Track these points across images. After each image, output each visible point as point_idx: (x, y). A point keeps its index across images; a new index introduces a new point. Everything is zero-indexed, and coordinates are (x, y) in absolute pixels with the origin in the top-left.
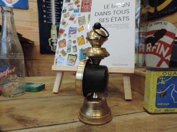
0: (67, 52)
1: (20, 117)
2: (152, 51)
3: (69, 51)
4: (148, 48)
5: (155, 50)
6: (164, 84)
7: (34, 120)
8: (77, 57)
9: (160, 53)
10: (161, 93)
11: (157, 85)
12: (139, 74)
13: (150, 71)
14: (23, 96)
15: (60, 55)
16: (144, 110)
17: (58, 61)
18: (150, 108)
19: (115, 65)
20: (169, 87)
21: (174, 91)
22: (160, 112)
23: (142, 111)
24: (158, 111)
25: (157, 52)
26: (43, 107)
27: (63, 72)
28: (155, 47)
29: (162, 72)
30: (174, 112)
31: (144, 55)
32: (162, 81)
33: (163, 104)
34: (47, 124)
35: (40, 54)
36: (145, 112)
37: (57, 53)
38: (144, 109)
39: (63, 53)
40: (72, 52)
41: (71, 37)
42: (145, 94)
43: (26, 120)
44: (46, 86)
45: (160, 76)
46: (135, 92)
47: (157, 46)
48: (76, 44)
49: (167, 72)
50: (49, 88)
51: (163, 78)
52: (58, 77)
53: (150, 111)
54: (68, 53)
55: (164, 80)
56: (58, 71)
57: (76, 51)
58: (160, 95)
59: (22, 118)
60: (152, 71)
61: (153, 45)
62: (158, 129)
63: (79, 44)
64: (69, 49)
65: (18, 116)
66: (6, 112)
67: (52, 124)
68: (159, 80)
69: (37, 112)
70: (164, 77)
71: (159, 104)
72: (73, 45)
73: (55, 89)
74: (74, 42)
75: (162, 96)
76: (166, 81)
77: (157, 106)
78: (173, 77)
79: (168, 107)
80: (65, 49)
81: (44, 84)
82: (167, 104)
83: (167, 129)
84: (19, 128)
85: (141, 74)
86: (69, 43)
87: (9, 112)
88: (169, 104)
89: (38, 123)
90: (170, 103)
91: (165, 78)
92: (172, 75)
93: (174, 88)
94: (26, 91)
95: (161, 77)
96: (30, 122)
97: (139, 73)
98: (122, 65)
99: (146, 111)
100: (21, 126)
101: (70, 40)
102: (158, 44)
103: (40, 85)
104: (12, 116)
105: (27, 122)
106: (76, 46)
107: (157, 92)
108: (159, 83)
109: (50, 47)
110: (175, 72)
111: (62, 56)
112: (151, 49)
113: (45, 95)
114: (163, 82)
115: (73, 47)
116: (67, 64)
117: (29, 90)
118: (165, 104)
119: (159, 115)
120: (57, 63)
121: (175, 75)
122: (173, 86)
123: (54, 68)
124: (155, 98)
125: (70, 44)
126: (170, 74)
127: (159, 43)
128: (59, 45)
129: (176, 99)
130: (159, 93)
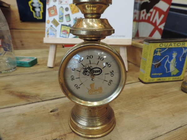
0: (59, 21)
1: (20, 93)
2: (147, 18)
3: (61, 21)
4: (143, 16)
5: (149, 18)
6: (160, 55)
7: (36, 95)
9: (154, 22)
10: (156, 64)
11: (154, 57)
12: (135, 46)
13: (148, 43)
14: (16, 72)
15: (52, 26)
16: (139, 81)
17: (49, 32)
18: (145, 78)
19: (112, 36)
20: (163, 58)
21: (168, 62)
22: (153, 81)
23: (137, 81)
24: (152, 80)
25: (151, 20)
26: (41, 83)
27: (56, 45)
28: (149, 15)
29: (159, 44)
30: (165, 80)
31: (137, 23)
32: (158, 52)
33: (157, 74)
34: (50, 98)
35: (21, 22)
36: (139, 82)
37: (48, 23)
38: (139, 79)
39: (54, 23)
40: (65, 22)
41: (62, 3)
42: (141, 66)
43: (28, 96)
44: (38, 60)
45: (156, 48)
46: (130, 64)
47: (151, 13)
48: (69, 12)
49: (164, 44)
50: (42, 62)
51: (159, 50)
52: (52, 50)
53: (144, 81)
54: (60, 23)
55: (160, 51)
56: (51, 44)
57: (69, 20)
58: (155, 66)
59: (22, 94)
60: (149, 42)
61: (148, 12)
62: (151, 96)
63: (73, 12)
64: (61, 18)
65: (17, 92)
66: (3, 89)
67: (54, 98)
68: (155, 52)
69: (36, 88)
70: (160, 48)
71: (153, 74)
72: (65, 13)
73: (50, 63)
74: (67, 9)
75: (156, 67)
76: (162, 52)
77: (152, 76)
79: (161, 76)
80: (57, 18)
81: (35, 58)
82: (160, 74)
83: (159, 96)
84: (23, 103)
85: (137, 45)
86: (60, 10)
87: (6, 89)
88: (161, 74)
89: (40, 98)
90: (163, 73)
91: (161, 50)
92: (168, 47)
94: (18, 66)
95: (158, 49)
96: (32, 98)
97: (135, 44)
98: (119, 36)
99: (141, 81)
100: (24, 102)
101: (62, 7)
102: (153, 11)
103: (32, 60)
104: (12, 93)
105: (28, 98)
106: (69, 15)
107: (153, 64)
108: (156, 54)
109: (32, 13)
110: (171, 44)
111: (54, 26)
112: (145, 16)
113: (40, 70)
114: (159, 54)
115: (66, 16)
116: (60, 36)
117: (21, 65)
118: (158, 74)
119: (152, 84)
120: (49, 35)
121: (170, 47)
122: (167, 57)
123: (47, 40)
124: (150, 69)
125: (62, 12)
126: (166, 45)
127: (154, 9)
128: (49, 12)
129: (169, 69)
130: (154, 64)
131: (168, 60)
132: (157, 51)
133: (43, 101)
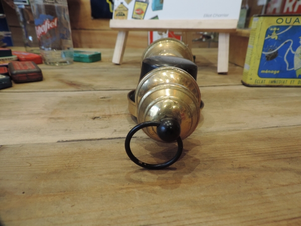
1: (70, 82)
4: (289, 5)
6: (276, 38)
7: (88, 85)
8: (148, 4)
10: (269, 54)
11: (266, 41)
13: (257, 18)
14: (71, 65)
15: (122, 3)
18: (249, 77)
19: (207, 16)
20: (282, 45)
21: (290, 51)
22: (263, 84)
23: (238, 84)
24: (261, 82)
26: (99, 76)
27: (127, 31)
29: (275, 19)
30: (285, 84)
32: (274, 34)
33: (269, 72)
35: (92, 20)
42: (246, 59)
43: (79, 84)
44: (102, 56)
45: (271, 25)
49: (284, 18)
51: (275, 29)
52: (120, 40)
53: (248, 82)
55: (277, 32)
56: (120, 30)
59: (73, 83)
65: (68, 81)
66: (53, 78)
68: (269, 32)
69: (91, 79)
70: (277, 27)
71: (263, 72)
75: (270, 59)
76: (280, 33)
77: (260, 75)
78: (294, 27)
79: (277, 76)
81: (99, 52)
82: (275, 72)
87: (56, 77)
88: (278, 72)
90: (280, 71)
91: (278, 29)
92: (291, 24)
93: (291, 46)
95: (273, 27)
96: (83, 86)
99: (244, 84)
100: (73, 89)
107: (264, 53)
108: (269, 37)
110: (298, 19)
111: (125, 3)
114: (275, 36)
116: (132, 18)
118: (272, 72)
120: (118, 16)
121: (296, 24)
122: (290, 42)
124: (258, 62)
126: (288, 21)
129: (292, 64)
130: (266, 53)
131: (290, 48)
132: (272, 31)
133: (95, 90)
